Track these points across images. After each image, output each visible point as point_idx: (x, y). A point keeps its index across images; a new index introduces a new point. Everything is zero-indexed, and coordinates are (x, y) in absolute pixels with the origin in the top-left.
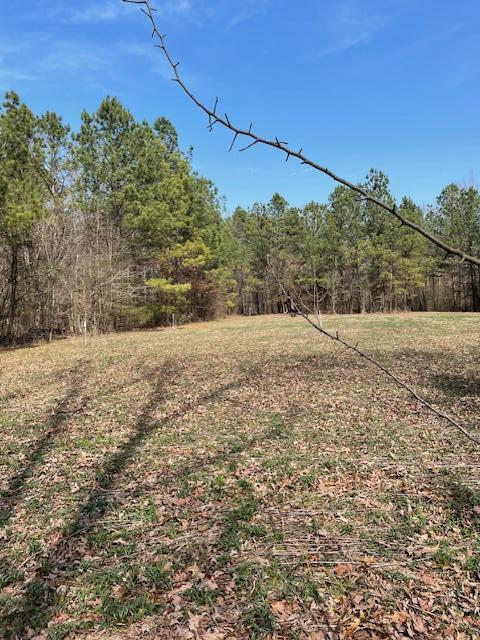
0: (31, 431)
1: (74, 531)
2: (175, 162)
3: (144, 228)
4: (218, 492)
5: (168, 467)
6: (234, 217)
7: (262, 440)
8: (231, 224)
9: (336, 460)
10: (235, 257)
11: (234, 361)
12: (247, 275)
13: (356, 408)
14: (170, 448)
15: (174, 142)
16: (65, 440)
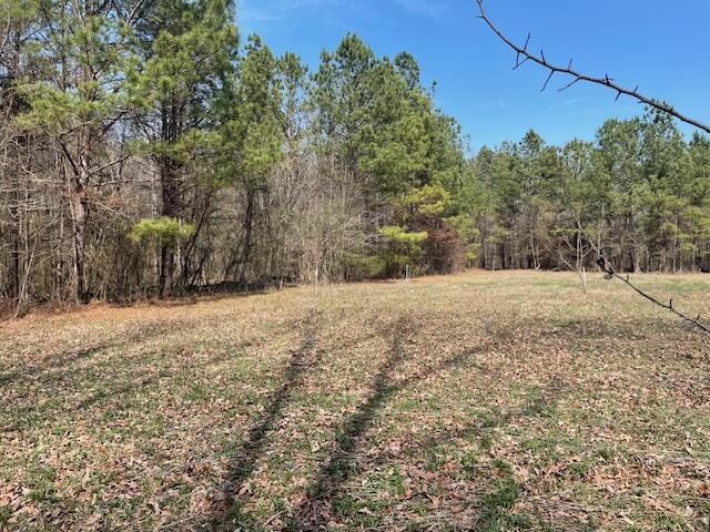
0: (269, 381)
1: (317, 494)
2: (415, 99)
3: (380, 172)
4: (470, 470)
5: (412, 435)
6: (479, 158)
7: (520, 415)
8: (475, 165)
9: (615, 448)
10: (479, 203)
11: (478, 321)
12: (492, 224)
13: (636, 387)
14: (412, 415)
15: (416, 78)
16: (302, 394)
